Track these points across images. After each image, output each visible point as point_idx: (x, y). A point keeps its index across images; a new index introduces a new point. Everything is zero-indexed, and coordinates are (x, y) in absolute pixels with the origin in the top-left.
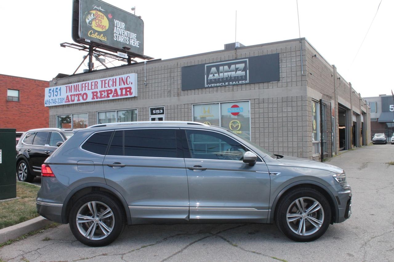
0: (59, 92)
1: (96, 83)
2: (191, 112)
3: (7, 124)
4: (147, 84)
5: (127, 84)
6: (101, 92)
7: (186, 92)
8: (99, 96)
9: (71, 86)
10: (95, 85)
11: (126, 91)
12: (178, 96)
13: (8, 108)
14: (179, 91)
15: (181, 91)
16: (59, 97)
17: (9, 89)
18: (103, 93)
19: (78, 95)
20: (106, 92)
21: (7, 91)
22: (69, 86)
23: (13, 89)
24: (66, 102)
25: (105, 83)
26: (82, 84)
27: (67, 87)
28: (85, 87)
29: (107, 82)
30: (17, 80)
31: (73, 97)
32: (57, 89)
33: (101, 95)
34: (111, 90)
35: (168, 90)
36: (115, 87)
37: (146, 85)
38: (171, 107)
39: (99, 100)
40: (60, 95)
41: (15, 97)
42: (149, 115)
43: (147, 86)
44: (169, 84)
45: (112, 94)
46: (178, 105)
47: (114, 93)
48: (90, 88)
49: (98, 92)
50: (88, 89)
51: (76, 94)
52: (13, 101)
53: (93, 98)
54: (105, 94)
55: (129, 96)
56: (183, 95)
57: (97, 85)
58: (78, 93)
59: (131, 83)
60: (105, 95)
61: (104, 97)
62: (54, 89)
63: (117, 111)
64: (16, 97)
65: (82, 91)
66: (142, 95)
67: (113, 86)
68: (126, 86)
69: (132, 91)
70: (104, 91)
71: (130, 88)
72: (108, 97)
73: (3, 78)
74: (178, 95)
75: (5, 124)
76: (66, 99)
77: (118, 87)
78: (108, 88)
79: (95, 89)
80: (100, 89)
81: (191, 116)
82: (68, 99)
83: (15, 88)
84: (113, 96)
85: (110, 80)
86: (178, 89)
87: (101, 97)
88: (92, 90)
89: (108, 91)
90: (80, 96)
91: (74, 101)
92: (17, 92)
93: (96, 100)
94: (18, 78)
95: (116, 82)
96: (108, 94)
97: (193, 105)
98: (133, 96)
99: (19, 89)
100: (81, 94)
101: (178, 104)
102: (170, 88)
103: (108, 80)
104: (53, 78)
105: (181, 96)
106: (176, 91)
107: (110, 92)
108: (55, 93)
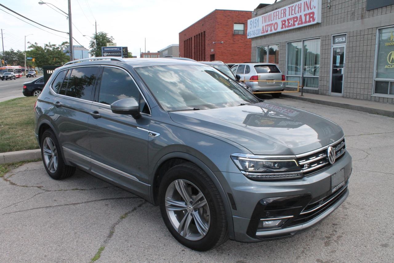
0: (257, 23)
1: (285, 10)
2: (376, 39)
3: (233, 56)
4: (331, 6)
5: (311, 9)
6: (288, 20)
7: (371, 12)
8: (287, 25)
9: (266, 16)
10: (284, 13)
11: (310, 17)
12: (362, 19)
13: (234, 41)
14: (363, 11)
15: (366, 12)
16: (257, 28)
17: (235, 23)
18: (290, 21)
19: (271, 25)
20: (292, 20)
21: (233, 25)
22: (264, 16)
23: (239, 23)
24: (262, 33)
25: (292, 10)
26: (274, 13)
27: (263, 17)
28: (276, 15)
29: (293, 8)
30: (242, 14)
31: (267, 27)
32: (256, 20)
33: (289, 23)
34: (297, 17)
35: (352, 12)
36: (300, 14)
37: (330, 8)
38: (353, 33)
39: (287, 29)
40: (258, 26)
41: (240, 30)
42: (331, 44)
43: (331, 10)
44: (354, 3)
45: (298, 22)
46: (361, 31)
47: (299, 19)
48: (280, 17)
49: (286, 20)
50: (279, 19)
51: (270, 24)
52: (239, 34)
53: (282, 28)
54: (291, 22)
55: (312, 23)
56: (368, 17)
57: (285, 13)
58: (271, 23)
59: (314, 7)
60: (291, 24)
61: (291, 26)
62: (253, 20)
63: (303, 41)
64: (242, 30)
65: (274, 20)
66: (325, 21)
67: (298, 13)
68: (310, 11)
69: (314, 17)
70: (291, 19)
71: (313, 13)
72: (294, 25)
73: (230, 13)
74: (362, 17)
75: (232, 56)
76: (262, 30)
77: (303, 14)
78: (295, 16)
79: (284, 17)
80: (288, 17)
81: (375, 45)
82: (264, 30)
83: (241, 22)
84: (299, 24)
85: (296, 6)
86: (363, 9)
87: (288, 26)
88: (282, 19)
89: (294, 18)
90: (272, 26)
91: (267, 31)
92: (243, 25)
93: (284, 29)
94: (243, 12)
95: (301, 8)
96: (294, 21)
97: (379, 29)
98: (315, 22)
99: (244, 23)
100: (272, 24)
101: (361, 29)
102: (354, 9)
103: (294, 6)
104: (255, 9)
105: (365, 18)
106: (360, 13)
107: (295, 19)
108: (255, 25)
